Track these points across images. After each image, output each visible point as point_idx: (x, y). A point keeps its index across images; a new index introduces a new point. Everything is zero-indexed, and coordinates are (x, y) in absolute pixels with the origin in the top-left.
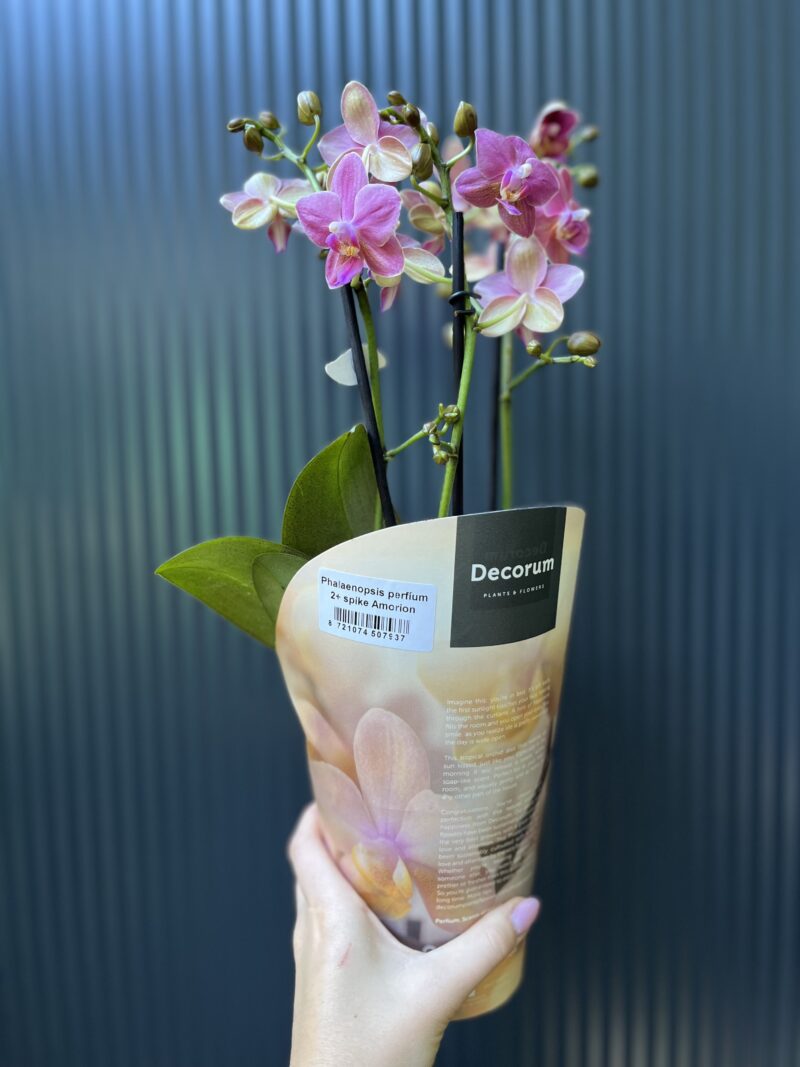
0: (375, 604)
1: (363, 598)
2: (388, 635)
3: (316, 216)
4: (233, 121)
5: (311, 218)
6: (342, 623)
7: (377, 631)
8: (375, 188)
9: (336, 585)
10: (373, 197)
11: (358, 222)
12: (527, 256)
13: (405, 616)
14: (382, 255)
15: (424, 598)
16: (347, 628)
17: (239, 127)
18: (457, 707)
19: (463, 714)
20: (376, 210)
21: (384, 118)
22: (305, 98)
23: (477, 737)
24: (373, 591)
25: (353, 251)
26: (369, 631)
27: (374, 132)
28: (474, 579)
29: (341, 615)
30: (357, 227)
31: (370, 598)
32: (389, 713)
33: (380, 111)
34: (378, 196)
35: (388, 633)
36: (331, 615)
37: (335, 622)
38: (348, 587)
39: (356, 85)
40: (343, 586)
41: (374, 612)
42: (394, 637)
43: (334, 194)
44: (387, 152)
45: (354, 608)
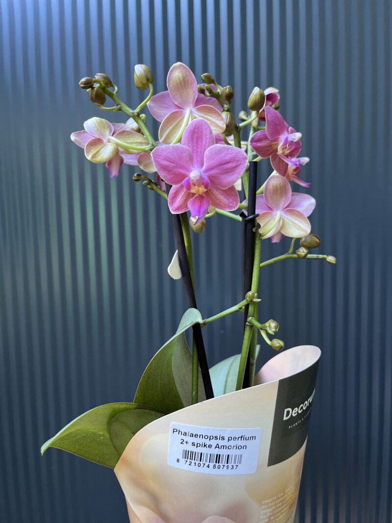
0: (217, 446)
1: (208, 442)
2: (225, 467)
3: (171, 162)
4: (83, 80)
5: (165, 163)
6: (189, 460)
7: (217, 464)
8: (224, 148)
9: (185, 434)
10: (223, 154)
11: (207, 170)
12: (279, 187)
13: (238, 452)
14: (222, 195)
15: (254, 438)
16: (193, 464)
17: (89, 85)
18: (267, 504)
19: (272, 506)
20: (224, 164)
21: (202, 91)
22: (139, 70)
23: (277, 517)
24: (216, 438)
25: (202, 190)
26: (211, 465)
27: (191, 100)
28: (285, 418)
29: (188, 455)
30: (206, 174)
31: (214, 443)
32: (223, 518)
33: (198, 86)
34: (228, 154)
35: (226, 465)
36: (180, 456)
37: (182, 460)
38: (196, 436)
39: (181, 66)
40: (192, 435)
41: (217, 451)
42: (230, 467)
43: (186, 147)
44: (203, 115)
45: (199, 450)
